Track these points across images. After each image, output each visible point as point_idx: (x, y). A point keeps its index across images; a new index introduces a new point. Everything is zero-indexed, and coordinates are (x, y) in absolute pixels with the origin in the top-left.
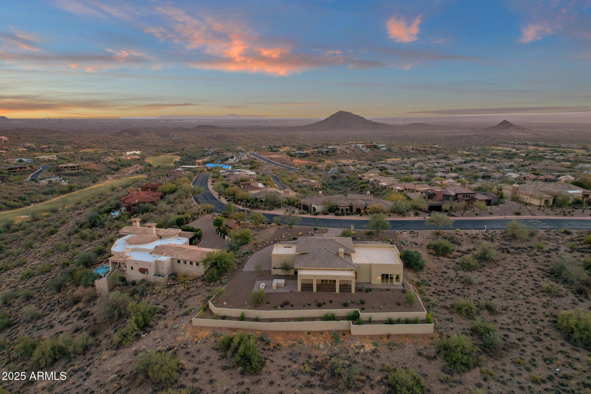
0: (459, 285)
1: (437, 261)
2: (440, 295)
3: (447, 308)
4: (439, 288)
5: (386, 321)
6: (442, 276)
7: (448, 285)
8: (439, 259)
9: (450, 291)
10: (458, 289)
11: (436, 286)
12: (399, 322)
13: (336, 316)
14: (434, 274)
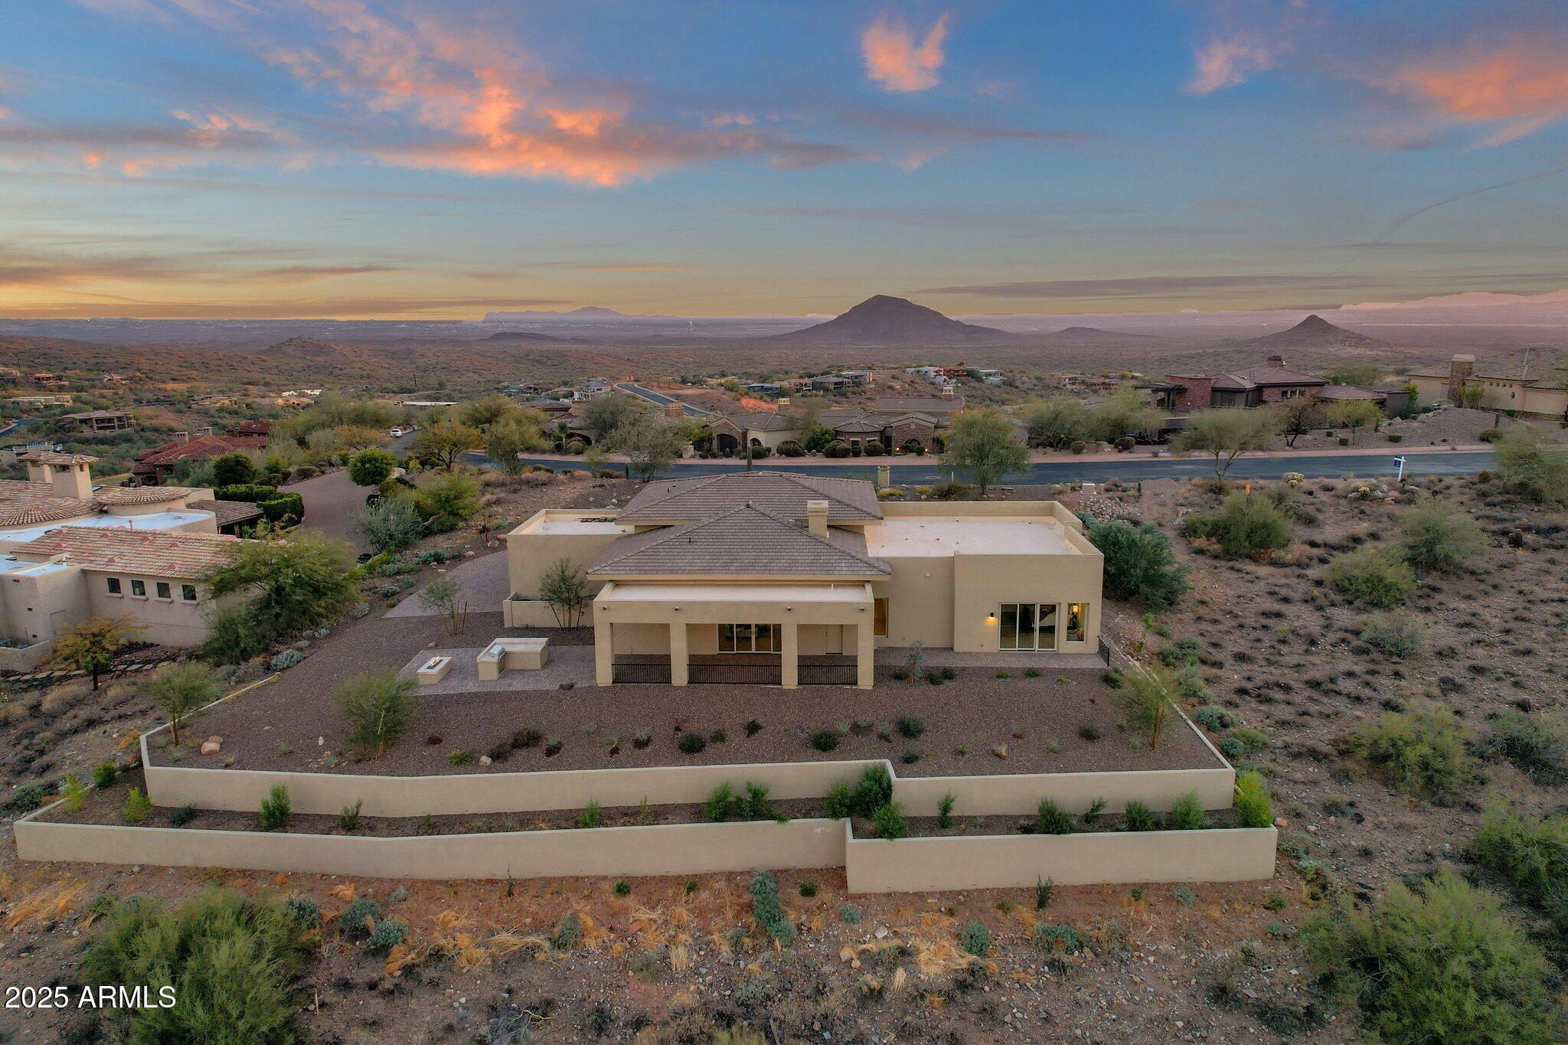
0: (1346, 662)
1: (1228, 575)
2: (1269, 701)
3: (1315, 755)
4: (1262, 673)
5: (1028, 817)
6: (1265, 627)
7: (1295, 659)
8: (1239, 571)
9: (1314, 684)
10: (1350, 674)
11: (1245, 666)
12: (1094, 819)
13: (771, 796)
14: (1229, 623)
